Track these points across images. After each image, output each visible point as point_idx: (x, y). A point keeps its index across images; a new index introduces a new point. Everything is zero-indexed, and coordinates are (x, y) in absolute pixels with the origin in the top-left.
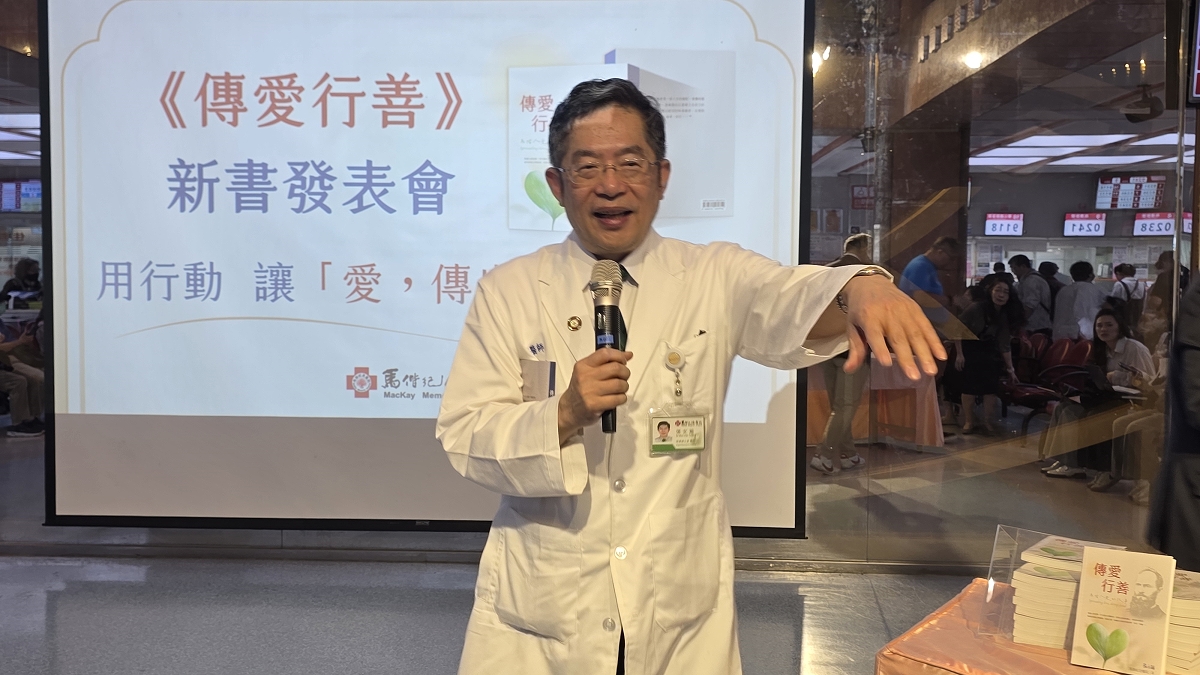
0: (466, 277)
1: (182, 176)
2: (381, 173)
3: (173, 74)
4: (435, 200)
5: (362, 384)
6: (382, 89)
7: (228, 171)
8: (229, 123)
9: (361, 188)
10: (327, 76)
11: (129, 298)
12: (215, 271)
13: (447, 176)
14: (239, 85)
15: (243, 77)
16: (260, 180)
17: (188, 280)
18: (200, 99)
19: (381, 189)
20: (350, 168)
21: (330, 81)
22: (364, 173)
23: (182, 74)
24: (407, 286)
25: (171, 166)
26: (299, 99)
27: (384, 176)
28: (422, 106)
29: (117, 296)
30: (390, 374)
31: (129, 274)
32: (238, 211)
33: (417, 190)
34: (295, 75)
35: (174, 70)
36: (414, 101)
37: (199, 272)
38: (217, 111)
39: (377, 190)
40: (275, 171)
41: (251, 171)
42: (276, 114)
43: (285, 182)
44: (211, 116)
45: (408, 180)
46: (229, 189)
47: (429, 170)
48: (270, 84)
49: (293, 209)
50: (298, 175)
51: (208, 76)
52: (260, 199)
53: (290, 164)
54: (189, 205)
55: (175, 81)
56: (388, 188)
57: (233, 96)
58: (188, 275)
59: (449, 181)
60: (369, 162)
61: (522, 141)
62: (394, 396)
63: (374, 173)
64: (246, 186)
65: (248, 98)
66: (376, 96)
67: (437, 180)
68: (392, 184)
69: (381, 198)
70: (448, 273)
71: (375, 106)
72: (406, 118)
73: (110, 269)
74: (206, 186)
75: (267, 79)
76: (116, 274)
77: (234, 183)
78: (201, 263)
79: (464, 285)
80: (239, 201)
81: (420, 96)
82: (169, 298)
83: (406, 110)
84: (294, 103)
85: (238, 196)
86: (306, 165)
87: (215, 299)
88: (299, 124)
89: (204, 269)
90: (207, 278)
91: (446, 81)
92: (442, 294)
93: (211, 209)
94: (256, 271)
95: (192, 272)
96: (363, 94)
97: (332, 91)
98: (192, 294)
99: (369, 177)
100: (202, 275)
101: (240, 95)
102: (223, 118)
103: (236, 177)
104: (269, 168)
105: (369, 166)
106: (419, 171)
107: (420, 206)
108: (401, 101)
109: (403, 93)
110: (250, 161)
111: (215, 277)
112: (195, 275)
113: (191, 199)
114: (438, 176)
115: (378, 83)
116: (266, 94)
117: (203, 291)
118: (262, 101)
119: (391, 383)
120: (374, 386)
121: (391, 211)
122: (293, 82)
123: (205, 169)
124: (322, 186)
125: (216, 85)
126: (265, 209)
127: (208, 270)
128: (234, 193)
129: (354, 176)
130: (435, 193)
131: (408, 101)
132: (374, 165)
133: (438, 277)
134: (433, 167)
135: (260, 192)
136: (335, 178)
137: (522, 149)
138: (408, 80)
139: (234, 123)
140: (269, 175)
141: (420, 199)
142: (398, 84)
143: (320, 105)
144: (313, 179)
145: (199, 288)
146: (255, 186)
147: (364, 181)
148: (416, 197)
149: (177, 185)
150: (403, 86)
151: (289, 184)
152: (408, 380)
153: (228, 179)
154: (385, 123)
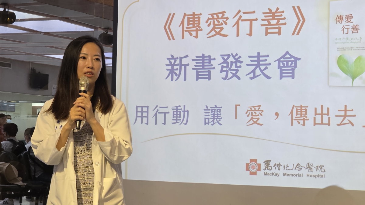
0: (306, 112)
1: (173, 63)
2: (264, 58)
3: (170, 14)
4: (291, 71)
5: (253, 168)
6: (265, 16)
7: (193, 60)
8: (194, 36)
9: (254, 67)
10: (239, 11)
11: (147, 124)
12: (186, 110)
13: (297, 59)
14: (199, 18)
15: (201, 14)
16: (208, 64)
17: (174, 114)
18: (181, 26)
19: (264, 66)
20: (249, 57)
21: (241, 14)
22: (256, 59)
23: (174, 14)
24: (276, 116)
25: (168, 59)
26: (226, 24)
27: (266, 60)
28: (285, 24)
29: (142, 123)
30: (267, 163)
31: (147, 112)
32: (197, 80)
33: (282, 67)
34: (225, 12)
35: (170, 13)
36: (282, 22)
37: (178, 110)
38: (188, 31)
39: (262, 67)
40: (214, 59)
41: (203, 60)
42: (215, 31)
43: (219, 65)
44: (186, 34)
45: (277, 62)
46: (193, 69)
47: (288, 56)
48: (213, 17)
49: (222, 78)
50: (225, 61)
51: (185, 15)
52: (207, 73)
53: (221, 55)
54: (175, 77)
55: (171, 17)
56: (267, 66)
57: (196, 23)
58: (174, 112)
59: (298, 61)
60: (259, 53)
61: (336, 39)
62: (269, 174)
63: (261, 59)
64: (201, 67)
65: (203, 25)
66: (263, 20)
67: (292, 61)
68: (270, 64)
69: (264, 71)
70: (297, 110)
71: (262, 25)
72: (277, 30)
73: (139, 109)
74: (183, 67)
75: (212, 15)
76: (142, 112)
77: (195, 66)
78: (180, 106)
79: (305, 116)
80: (197, 75)
81: (284, 18)
82: (165, 124)
83: (277, 26)
84: (224, 26)
85: (197, 72)
86: (229, 56)
87: (186, 124)
88: (226, 36)
89: (181, 109)
90: (182, 113)
91: (297, 10)
92: (293, 120)
93: (185, 79)
94: (205, 110)
95: (175, 110)
96: (256, 19)
97: (242, 19)
98: (175, 121)
99: (259, 61)
100: (180, 112)
101: (199, 23)
102: (191, 35)
103: (197, 63)
104: (212, 58)
105: (259, 55)
106: (283, 57)
107: (283, 75)
108: (275, 22)
109: (276, 18)
110: (203, 55)
111: (186, 113)
112: (177, 112)
113: (176, 75)
114: (292, 59)
115: (264, 13)
116: (211, 21)
117: (180, 120)
118: (209, 25)
119: (267, 168)
120: (259, 169)
121: (269, 78)
122: (223, 15)
123: (183, 59)
124: (236, 66)
125: (189, 19)
126: (209, 78)
127: (183, 110)
128: (195, 71)
129: (252, 61)
130: (291, 68)
131: (278, 21)
132: (261, 55)
133: (292, 112)
134: (290, 55)
135: (207, 70)
136: (243, 62)
137: (336, 43)
138: (279, 11)
139: (196, 37)
140: (212, 61)
141: (283, 71)
142: (273, 13)
143: (236, 26)
144: (232, 62)
145: (178, 118)
146: (205, 67)
147: (256, 63)
148: (281, 70)
149: (170, 67)
150: (276, 14)
151: (221, 66)
152: (276, 166)
153: (193, 64)
154: (267, 33)
